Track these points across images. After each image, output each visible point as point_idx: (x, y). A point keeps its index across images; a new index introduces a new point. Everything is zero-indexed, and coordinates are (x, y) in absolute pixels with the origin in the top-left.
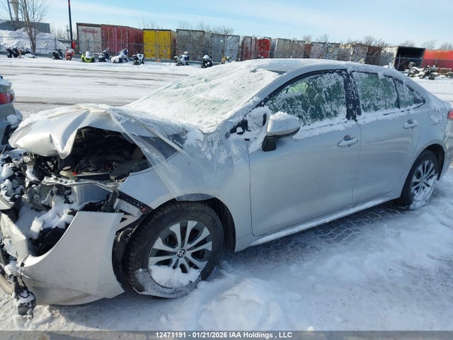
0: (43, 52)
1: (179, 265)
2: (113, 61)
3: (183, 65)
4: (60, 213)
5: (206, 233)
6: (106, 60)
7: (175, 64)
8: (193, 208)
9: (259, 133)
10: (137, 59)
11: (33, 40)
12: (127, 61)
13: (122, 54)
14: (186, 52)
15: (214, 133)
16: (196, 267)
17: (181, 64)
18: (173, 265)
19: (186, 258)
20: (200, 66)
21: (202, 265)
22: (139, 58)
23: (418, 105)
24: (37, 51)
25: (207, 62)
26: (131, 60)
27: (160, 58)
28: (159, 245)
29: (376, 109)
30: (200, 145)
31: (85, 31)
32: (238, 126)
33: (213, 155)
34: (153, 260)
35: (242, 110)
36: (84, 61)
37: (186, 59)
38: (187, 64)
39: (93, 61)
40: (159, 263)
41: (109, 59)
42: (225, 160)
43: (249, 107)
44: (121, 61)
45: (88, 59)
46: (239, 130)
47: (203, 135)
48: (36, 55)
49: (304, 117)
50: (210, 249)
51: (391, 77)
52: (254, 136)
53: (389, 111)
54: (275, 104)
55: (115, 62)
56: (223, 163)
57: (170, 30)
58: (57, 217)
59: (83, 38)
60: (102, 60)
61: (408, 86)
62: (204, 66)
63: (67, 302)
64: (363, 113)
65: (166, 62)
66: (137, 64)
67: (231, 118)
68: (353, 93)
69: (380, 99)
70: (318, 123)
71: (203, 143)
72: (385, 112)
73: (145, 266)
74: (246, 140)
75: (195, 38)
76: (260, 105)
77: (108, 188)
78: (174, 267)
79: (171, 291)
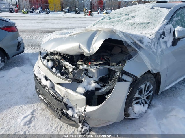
0: (4, 10)
1: (142, 103)
2: (36, 12)
3: (67, 13)
4: (90, 83)
5: (152, 87)
6: (33, 12)
7: (64, 12)
9: (169, 37)
10: (47, 11)
12: (42, 12)
14: (68, 7)
15: (154, 38)
16: (147, 103)
17: (66, 12)
19: (144, 100)
24: (1, 9)
25: (77, 11)
26: (44, 12)
28: (137, 94)
30: (150, 45)
32: (162, 34)
33: (156, 50)
35: (162, 26)
36: (23, 13)
37: (68, 10)
38: (69, 12)
39: (27, 13)
41: (35, 12)
42: (161, 52)
43: (165, 25)
44: (40, 12)
45: (25, 12)
46: (163, 36)
47: (150, 40)
48: (1, 11)
50: (152, 95)
52: (168, 39)
54: (172, 23)
55: (37, 13)
56: (160, 53)
58: (89, 85)
59: (21, 3)
60: (31, 12)
62: (76, 13)
63: (98, 125)
65: (60, 12)
66: (47, 13)
67: (159, 30)
71: (151, 44)
73: (132, 105)
74: (165, 41)
75: (71, 1)
76: (168, 24)
77: (115, 69)
78: (140, 104)
79: (138, 115)
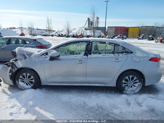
0: (96, 36)
1: (26, 83)
2: (115, 38)
5: (32, 77)
7: (138, 38)
8: (29, 71)
10: (123, 37)
11: (94, 32)
12: (120, 38)
13: (119, 36)
14: (143, 35)
16: (30, 85)
17: (140, 39)
18: (24, 82)
20: (147, 40)
21: (32, 85)
22: (124, 37)
23: (127, 54)
24: (95, 36)
25: (150, 38)
27: (134, 37)
28: (21, 77)
29: (100, 53)
31: (110, 29)
34: (20, 80)
37: (142, 37)
38: (143, 39)
39: (109, 38)
40: (21, 81)
45: (107, 38)
46: (45, 55)
48: (94, 37)
49: (67, 54)
50: (34, 82)
51: (113, 43)
53: (107, 54)
57: (139, 27)
59: (109, 31)
60: (112, 38)
61: (122, 47)
62: (149, 40)
64: (92, 54)
66: (123, 39)
68: (89, 48)
69: (103, 50)
70: (72, 56)
72: (105, 55)
73: (18, 80)
74: (46, 57)
75: (149, 29)
76: (53, 49)
78: (25, 83)
79: (24, 88)
